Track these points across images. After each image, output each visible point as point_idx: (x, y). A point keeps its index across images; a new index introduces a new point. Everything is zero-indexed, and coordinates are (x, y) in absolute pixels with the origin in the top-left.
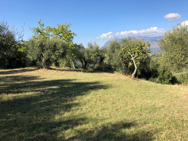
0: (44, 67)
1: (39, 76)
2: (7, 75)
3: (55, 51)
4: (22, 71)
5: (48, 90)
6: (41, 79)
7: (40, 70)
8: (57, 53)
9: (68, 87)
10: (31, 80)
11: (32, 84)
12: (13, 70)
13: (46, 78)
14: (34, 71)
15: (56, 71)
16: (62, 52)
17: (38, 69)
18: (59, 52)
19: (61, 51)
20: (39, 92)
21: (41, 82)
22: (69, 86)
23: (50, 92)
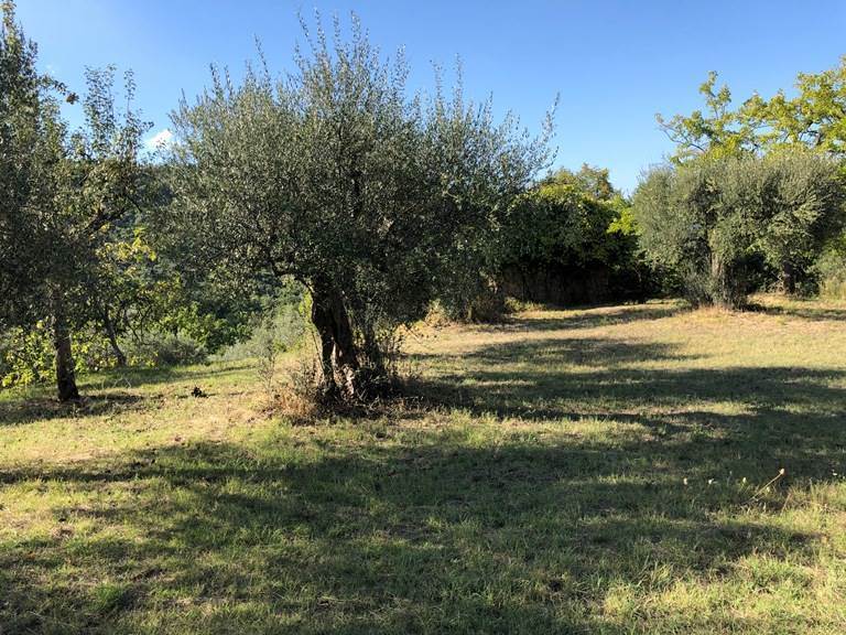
0: (715, 301)
1: (680, 344)
2: (555, 333)
3: (770, 216)
4: (619, 317)
5: (683, 418)
6: (685, 358)
7: (699, 312)
8: (780, 226)
9: (803, 417)
10: (633, 361)
11: (629, 381)
12: (587, 314)
13: (706, 356)
14: (670, 319)
15: (778, 318)
16: (811, 216)
17: (690, 309)
18: (795, 220)
19: (807, 214)
20: (636, 426)
21: (673, 376)
22: (815, 408)
23: (688, 434)
